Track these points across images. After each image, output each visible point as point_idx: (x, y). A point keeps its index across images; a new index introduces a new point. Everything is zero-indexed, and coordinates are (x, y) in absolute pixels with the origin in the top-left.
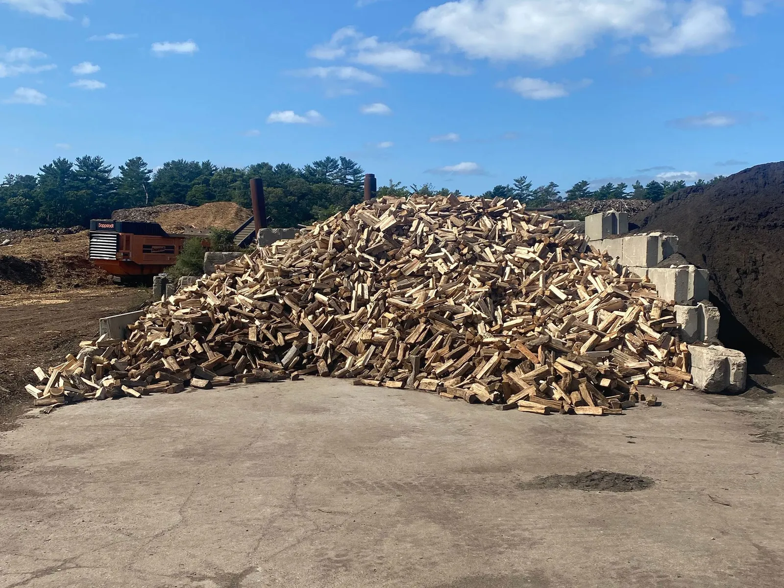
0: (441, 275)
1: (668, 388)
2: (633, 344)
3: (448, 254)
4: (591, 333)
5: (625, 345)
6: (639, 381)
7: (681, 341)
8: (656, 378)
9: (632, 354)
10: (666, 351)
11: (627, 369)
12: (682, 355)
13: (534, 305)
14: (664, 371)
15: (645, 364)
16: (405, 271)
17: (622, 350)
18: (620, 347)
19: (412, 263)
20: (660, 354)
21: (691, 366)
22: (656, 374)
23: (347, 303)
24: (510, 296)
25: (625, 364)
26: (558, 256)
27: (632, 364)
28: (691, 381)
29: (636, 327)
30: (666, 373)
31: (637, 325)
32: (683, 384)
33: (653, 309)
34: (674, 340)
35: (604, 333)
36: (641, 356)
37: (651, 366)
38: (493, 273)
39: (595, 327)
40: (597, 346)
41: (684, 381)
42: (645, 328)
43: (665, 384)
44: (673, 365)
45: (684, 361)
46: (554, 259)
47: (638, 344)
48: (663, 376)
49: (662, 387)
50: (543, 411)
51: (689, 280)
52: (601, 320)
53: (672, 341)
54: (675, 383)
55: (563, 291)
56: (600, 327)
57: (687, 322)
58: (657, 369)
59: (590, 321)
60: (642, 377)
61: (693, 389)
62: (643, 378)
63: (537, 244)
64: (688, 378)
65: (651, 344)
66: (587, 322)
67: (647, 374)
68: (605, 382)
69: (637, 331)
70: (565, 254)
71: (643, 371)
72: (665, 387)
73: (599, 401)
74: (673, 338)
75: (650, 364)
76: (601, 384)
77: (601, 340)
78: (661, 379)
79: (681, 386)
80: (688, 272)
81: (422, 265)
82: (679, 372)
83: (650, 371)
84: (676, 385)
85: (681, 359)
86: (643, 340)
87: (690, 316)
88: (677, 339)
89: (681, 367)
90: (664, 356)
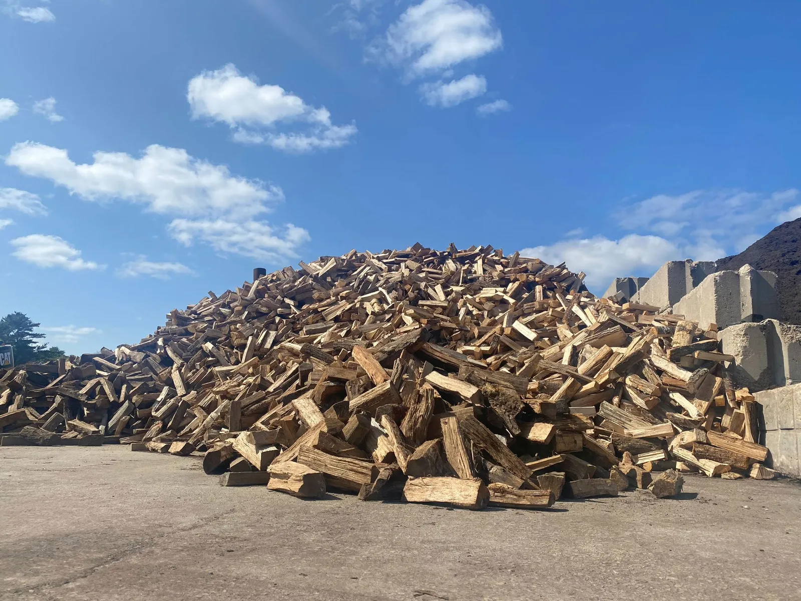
0: (367, 315)
1: (717, 475)
2: (640, 393)
3: (385, 292)
4: (565, 378)
5: (625, 397)
6: (653, 462)
7: (737, 385)
8: (689, 456)
9: (638, 411)
10: (705, 404)
11: (629, 439)
12: (743, 410)
13: (487, 348)
14: (703, 439)
15: (663, 429)
16: (327, 315)
17: (620, 405)
18: (616, 400)
19: (339, 306)
20: (694, 409)
21: (764, 431)
22: (688, 447)
23: (239, 352)
24: (457, 341)
25: (626, 431)
26: (538, 294)
27: (638, 429)
28: (767, 462)
29: (645, 363)
30: (708, 443)
31: (647, 360)
32: (750, 468)
33: (676, 333)
34: (722, 383)
35: (587, 378)
36: (655, 416)
37: (676, 432)
38: (440, 314)
39: (572, 368)
40: (573, 399)
41: (750, 462)
42: (662, 363)
43: (709, 466)
44: (723, 430)
45: (747, 422)
46: (532, 298)
47: (649, 391)
48: (702, 449)
49: (704, 474)
50: (296, 487)
51: (742, 290)
52: (584, 359)
53: (717, 385)
54: (732, 466)
55: (534, 330)
56: (582, 369)
57: (746, 352)
58: (689, 436)
59: (565, 361)
60: (660, 455)
61: (774, 479)
62: (662, 456)
63: (511, 284)
64: (759, 453)
65: (674, 391)
66: (561, 362)
67: (669, 449)
68: (540, 432)
69: (647, 371)
70: (548, 293)
71: (661, 443)
72: (710, 472)
73: (494, 469)
74: (718, 380)
75: (675, 429)
76: (531, 436)
77: (581, 388)
78: (698, 456)
79: (745, 474)
80: (738, 275)
81: (349, 306)
82: (738, 443)
83: (675, 443)
84: (733, 469)
85: (740, 417)
86: (659, 385)
87: (750, 341)
88: (727, 382)
89: (743, 434)
90: (702, 412)
